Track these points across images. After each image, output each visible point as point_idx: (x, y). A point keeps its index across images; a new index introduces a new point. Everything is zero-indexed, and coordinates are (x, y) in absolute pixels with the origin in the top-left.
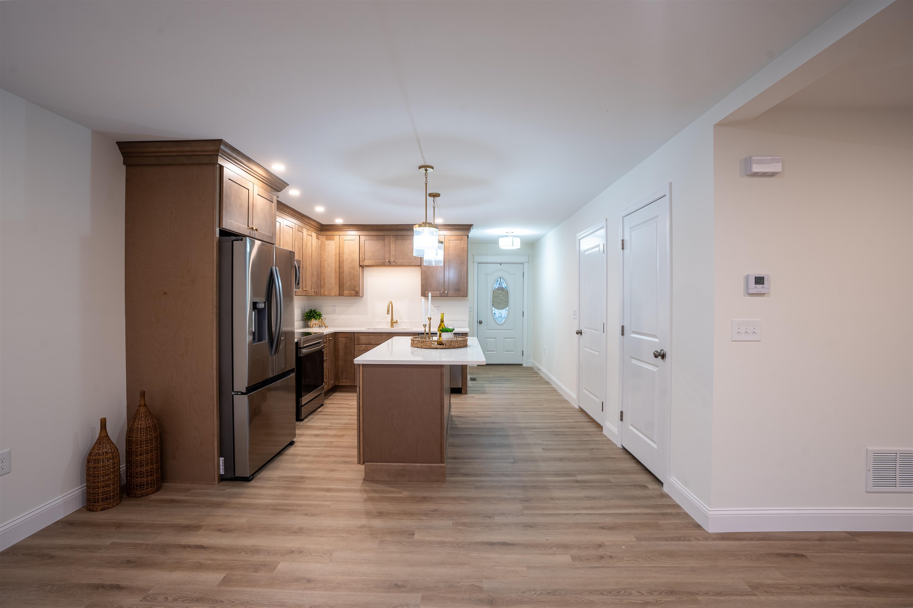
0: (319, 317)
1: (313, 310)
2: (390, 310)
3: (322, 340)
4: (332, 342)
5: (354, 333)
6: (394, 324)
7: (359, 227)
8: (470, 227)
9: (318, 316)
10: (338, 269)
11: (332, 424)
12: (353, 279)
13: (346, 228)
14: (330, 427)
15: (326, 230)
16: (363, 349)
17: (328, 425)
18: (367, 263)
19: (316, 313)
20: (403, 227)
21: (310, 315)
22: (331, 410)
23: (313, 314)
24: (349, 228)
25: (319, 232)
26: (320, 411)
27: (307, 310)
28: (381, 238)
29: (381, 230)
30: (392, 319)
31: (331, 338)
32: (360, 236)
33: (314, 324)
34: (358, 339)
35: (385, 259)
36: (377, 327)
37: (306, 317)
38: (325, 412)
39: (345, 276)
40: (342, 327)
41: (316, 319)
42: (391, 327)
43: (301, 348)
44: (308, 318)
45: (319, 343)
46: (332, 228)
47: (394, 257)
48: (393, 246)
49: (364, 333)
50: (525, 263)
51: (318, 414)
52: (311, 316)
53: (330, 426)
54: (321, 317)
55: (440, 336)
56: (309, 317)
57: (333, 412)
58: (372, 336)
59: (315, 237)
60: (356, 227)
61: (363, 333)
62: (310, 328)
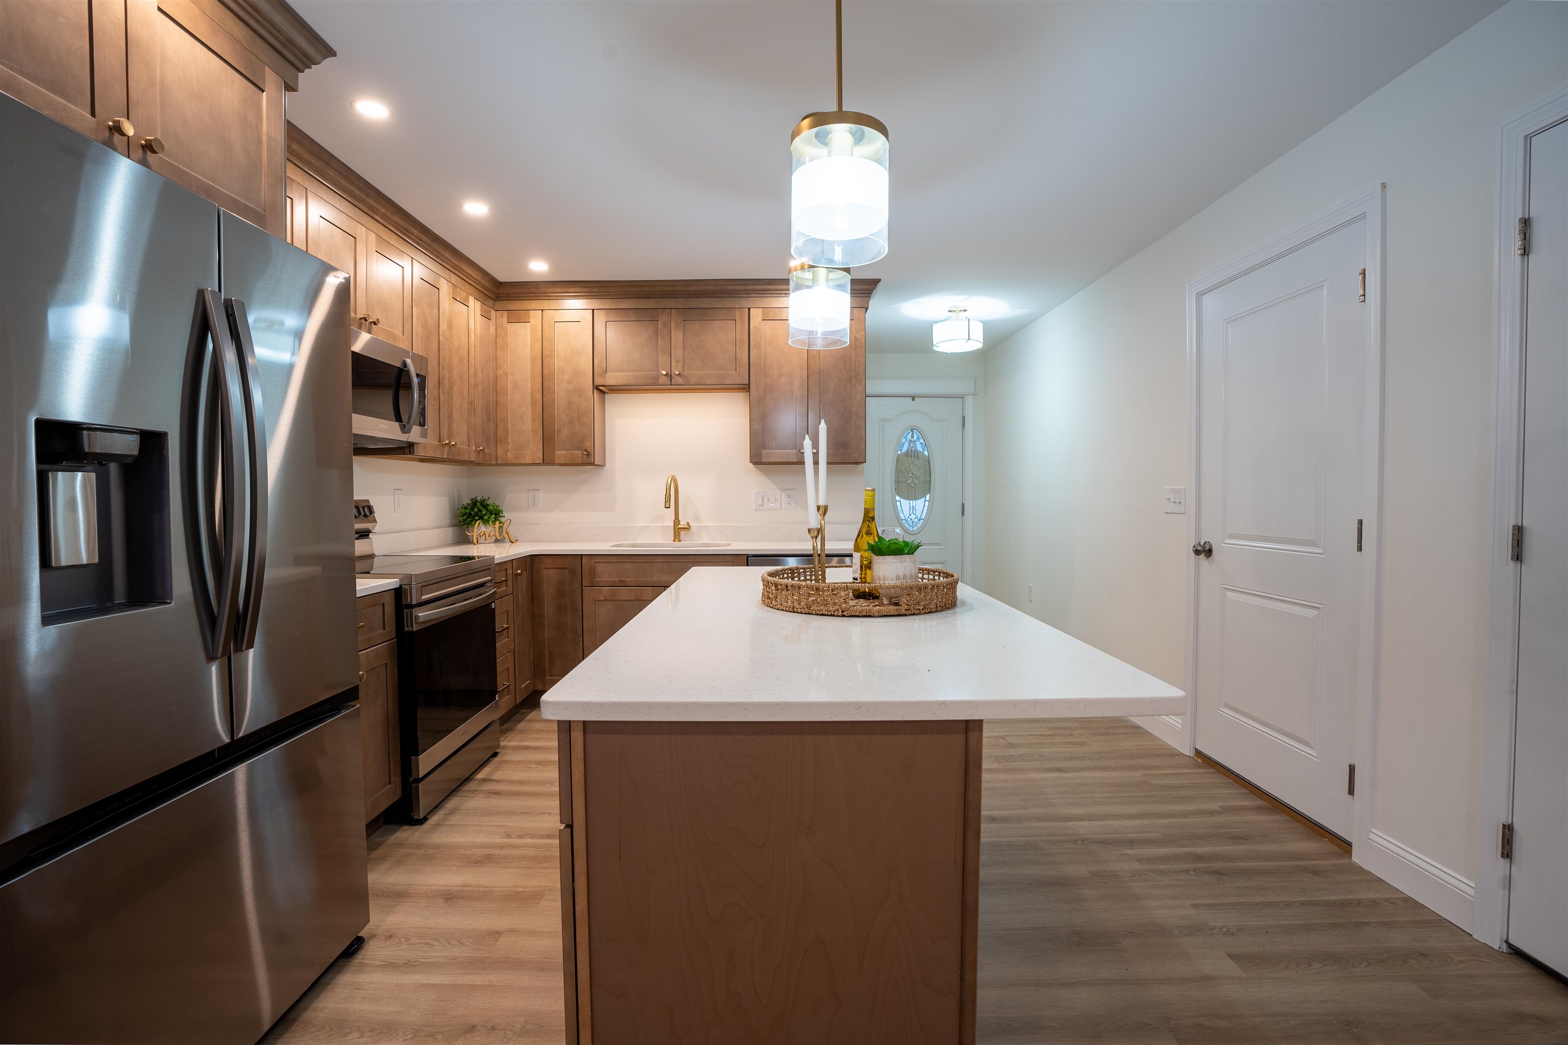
0: (493, 516)
1: (479, 499)
2: (672, 497)
3: (489, 578)
4: (523, 582)
5: (581, 555)
6: (682, 533)
7: (592, 287)
8: (871, 287)
9: (491, 514)
10: (538, 396)
11: (509, 836)
12: (579, 420)
13: (558, 290)
14: (503, 852)
15: (510, 297)
16: (605, 597)
17: (497, 840)
18: (612, 379)
19: (486, 507)
20: (703, 288)
21: (470, 513)
22: (517, 775)
23: (480, 510)
24: (567, 290)
25: (491, 303)
26: (484, 780)
27: (466, 501)
28: (646, 316)
29: (648, 296)
30: (677, 521)
31: (519, 571)
32: (593, 310)
33: (482, 534)
34: (593, 572)
35: (658, 370)
36: (639, 542)
37: (461, 519)
38: (498, 781)
39: (557, 411)
40: (552, 541)
41: (486, 522)
42: (674, 541)
43: (411, 606)
44: (466, 520)
45: (482, 585)
46: (523, 290)
47: (680, 365)
48: (677, 336)
49: (606, 557)
50: (967, 397)
51: (474, 791)
52: (475, 516)
53: (502, 847)
54: (500, 517)
55: (867, 566)
56: (469, 517)
57: (520, 782)
58: (629, 564)
59: (478, 313)
60: (584, 287)
61: (604, 557)
62: (472, 546)
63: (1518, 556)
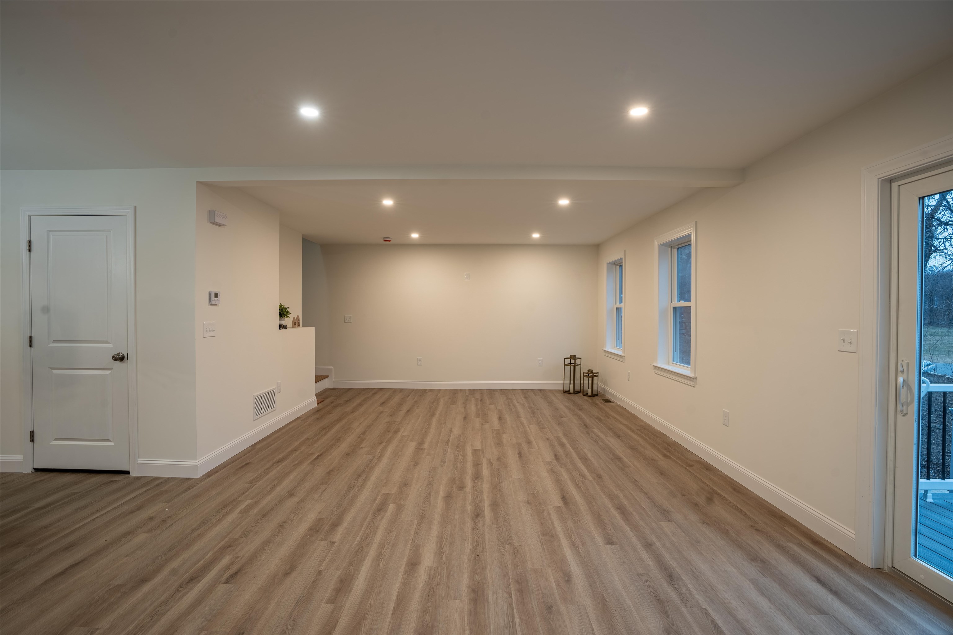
63: (31, 345)
